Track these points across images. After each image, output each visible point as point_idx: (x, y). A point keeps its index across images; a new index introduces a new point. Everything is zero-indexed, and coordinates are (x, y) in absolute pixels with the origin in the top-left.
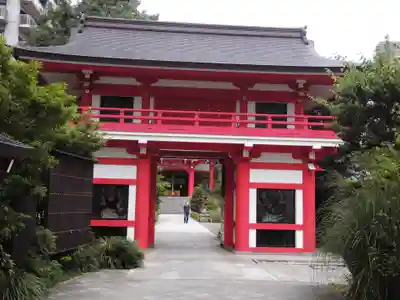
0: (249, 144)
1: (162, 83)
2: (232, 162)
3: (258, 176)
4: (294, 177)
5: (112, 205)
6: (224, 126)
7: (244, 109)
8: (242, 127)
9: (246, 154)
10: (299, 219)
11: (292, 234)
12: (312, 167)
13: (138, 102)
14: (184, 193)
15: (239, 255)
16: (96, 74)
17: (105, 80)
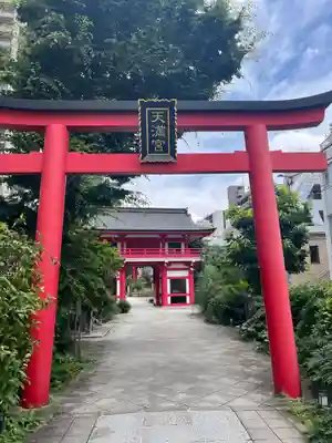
0: (167, 261)
1: (128, 236)
2: (159, 269)
3: (170, 274)
4: (184, 274)
6: (156, 254)
7: (164, 246)
8: (164, 255)
9: (165, 265)
10: (188, 291)
11: (185, 298)
12: (192, 269)
13: (119, 245)
15: (164, 307)
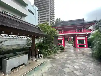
1: (65, 28)
3: (78, 38)
4: (84, 38)
5: (60, 42)
6: (74, 32)
7: (76, 30)
9: (76, 35)
11: (84, 45)
12: (87, 36)
13: (62, 31)
14: (68, 40)
16: (57, 28)
17: (58, 28)
